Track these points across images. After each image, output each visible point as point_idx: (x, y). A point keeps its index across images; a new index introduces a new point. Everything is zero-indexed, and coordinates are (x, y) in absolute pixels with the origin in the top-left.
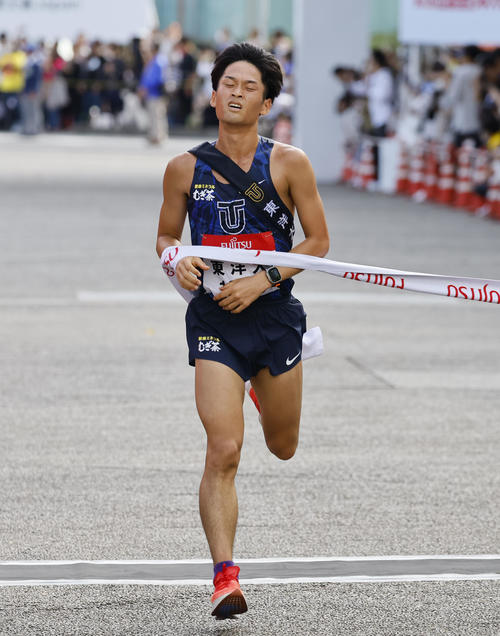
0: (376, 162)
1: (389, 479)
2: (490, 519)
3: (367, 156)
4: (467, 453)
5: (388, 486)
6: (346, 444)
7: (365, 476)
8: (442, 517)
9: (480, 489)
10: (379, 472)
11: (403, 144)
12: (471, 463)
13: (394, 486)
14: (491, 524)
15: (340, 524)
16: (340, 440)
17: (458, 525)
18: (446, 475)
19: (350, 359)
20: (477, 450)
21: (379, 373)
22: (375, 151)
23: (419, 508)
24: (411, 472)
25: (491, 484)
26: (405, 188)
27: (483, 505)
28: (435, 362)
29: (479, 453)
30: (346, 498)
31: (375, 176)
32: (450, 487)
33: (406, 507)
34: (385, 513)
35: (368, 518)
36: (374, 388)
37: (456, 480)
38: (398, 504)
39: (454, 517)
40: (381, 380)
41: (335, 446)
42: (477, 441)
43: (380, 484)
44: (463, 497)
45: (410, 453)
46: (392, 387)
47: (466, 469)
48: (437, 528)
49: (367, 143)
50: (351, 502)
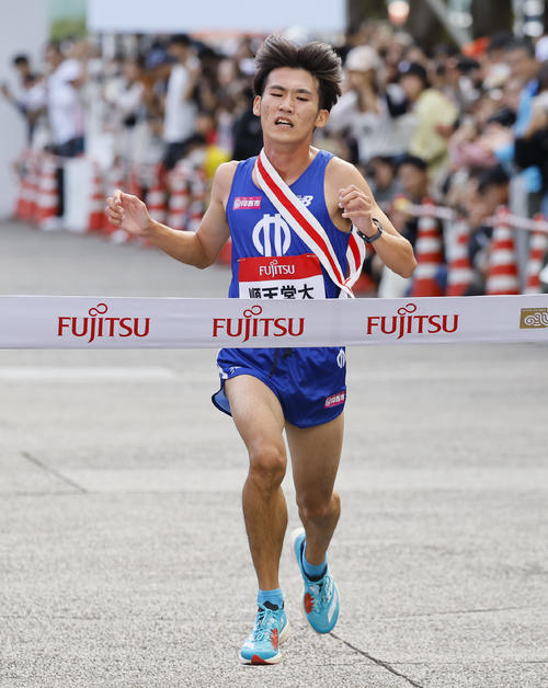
0: (60, 191)
1: (79, 614)
2: (214, 665)
3: (48, 184)
4: (185, 577)
5: (78, 623)
6: (22, 569)
7: (49, 611)
8: (149, 665)
9: (202, 625)
10: (67, 606)
11: (96, 165)
12: (189, 590)
13: (87, 623)
14: (217, 672)
15: (14, 676)
16: (14, 563)
17: (172, 674)
18: (157, 608)
19: (26, 455)
20: (197, 574)
21: (67, 473)
22: (59, 176)
23: (121, 653)
24: (109, 605)
25: (216, 618)
26: (100, 224)
27: (205, 647)
28: (141, 458)
29: (201, 577)
30: (22, 641)
31: (59, 211)
32: (161, 622)
33: (104, 652)
34: (75, 660)
35: (52, 668)
36: (59, 493)
37: (170, 614)
38: (92, 648)
39: (166, 663)
40: (69, 482)
41: (8, 572)
42: (198, 561)
43: (67, 622)
44: (179, 636)
45: (107, 580)
46: (84, 491)
47: (184, 599)
48: (144, 679)
49: (49, 166)
50: (30, 646)
